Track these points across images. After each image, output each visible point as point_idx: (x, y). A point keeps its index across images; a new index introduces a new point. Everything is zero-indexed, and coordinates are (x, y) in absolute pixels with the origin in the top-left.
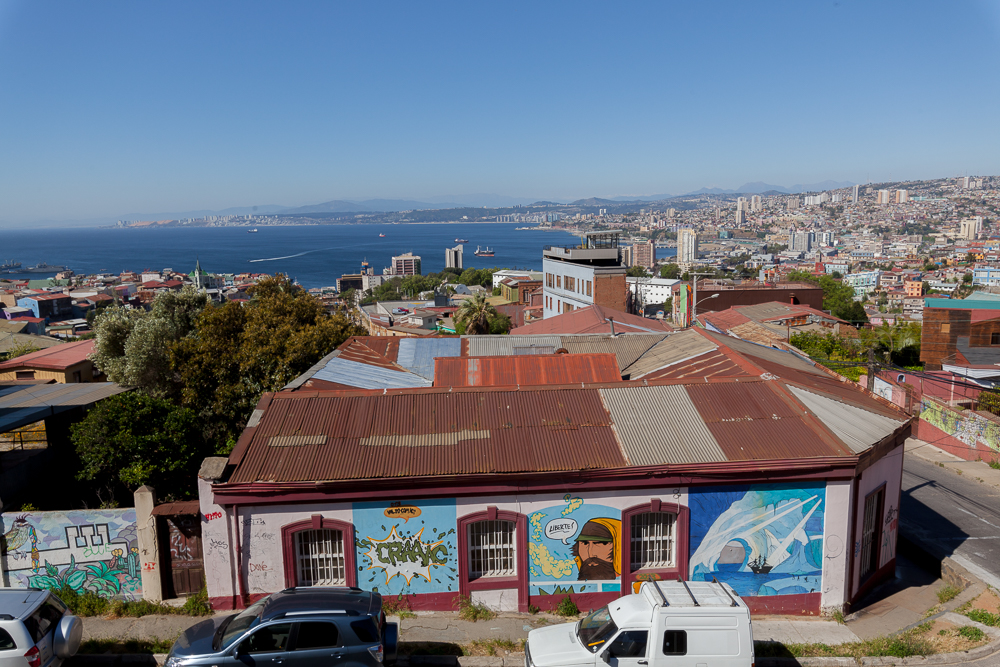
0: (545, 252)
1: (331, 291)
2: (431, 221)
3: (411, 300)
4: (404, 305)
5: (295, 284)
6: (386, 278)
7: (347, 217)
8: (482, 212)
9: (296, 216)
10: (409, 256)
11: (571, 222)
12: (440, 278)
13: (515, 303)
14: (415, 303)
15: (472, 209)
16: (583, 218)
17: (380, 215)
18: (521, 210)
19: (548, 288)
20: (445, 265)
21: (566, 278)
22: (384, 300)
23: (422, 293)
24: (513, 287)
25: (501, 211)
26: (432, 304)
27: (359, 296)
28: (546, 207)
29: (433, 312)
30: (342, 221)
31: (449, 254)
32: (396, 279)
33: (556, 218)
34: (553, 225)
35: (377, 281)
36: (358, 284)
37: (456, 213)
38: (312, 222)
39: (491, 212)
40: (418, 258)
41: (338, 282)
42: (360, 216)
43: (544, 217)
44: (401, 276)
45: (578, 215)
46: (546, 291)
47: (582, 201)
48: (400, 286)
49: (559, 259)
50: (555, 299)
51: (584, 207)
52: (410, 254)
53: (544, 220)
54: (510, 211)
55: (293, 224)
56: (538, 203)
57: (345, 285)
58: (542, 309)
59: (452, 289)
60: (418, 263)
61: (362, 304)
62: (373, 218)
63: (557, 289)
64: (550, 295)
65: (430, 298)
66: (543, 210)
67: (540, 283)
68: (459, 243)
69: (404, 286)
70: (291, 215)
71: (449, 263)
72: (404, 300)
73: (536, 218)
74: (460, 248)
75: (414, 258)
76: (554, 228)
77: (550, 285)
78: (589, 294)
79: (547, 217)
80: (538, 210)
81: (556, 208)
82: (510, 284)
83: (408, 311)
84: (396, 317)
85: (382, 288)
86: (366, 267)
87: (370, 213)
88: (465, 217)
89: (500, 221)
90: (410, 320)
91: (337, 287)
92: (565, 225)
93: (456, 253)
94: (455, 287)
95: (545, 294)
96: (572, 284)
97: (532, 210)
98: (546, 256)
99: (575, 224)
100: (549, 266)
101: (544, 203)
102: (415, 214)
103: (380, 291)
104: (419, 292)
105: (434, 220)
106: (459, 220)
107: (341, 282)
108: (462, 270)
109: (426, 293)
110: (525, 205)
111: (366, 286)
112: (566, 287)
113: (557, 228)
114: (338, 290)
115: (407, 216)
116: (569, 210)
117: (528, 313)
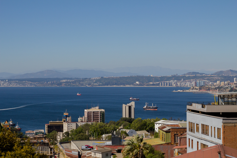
0: (188, 107)
1: (41, 133)
2: (113, 85)
3: (95, 140)
4: (90, 143)
5: (17, 127)
6: (80, 124)
7: (55, 82)
8: (149, 79)
9: (20, 81)
10: (96, 109)
11: (213, 87)
12: (117, 125)
13: (168, 144)
14: (98, 142)
15: (143, 77)
16: (222, 84)
17: (78, 81)
18: (177, 78)
19: (190, 133)
20: (122, 116)
21: (203, 125)
22: (77, 140)
23: (104, 136)
24: (167, 132)
25: (163, 79)
26: (110, 143)
27: (60, 136)
28: (195, 76)
29: (109, 149)
30: (52, 84)
31: (125, 108)
32: (87, 125)
33: (202, 84)
34: (200, 89)
35: (73, 126)
36: (60, 128)
37: (132, 79)
38: (31, 84)
39: (156, 79)
40: (103, 110)
41: (46, 126)
42: (64, 81)
43: (193, 83)
44: (90, 123)
45: (218, 82)
46: (189, 135)
47: (221, 72)
48: (88, 130)
49: (198, 112)
50: (195, 140)
51: (222, 76)
52: (97, 108)
53: (194, 85)
54: (169, 78)
55: (18, 86)
56: (189, 73)
57: (51, 128)
58: (186, 148)
59: (125, 133)
60: (103, 114)
61: (61, 143)
62: (73, 82)
63: (196, 134)
64: (191, 138)
65: (109, 139)
66: (193, 78)
67: (184, 129)
68: (132, 100)
69: (91, 130)
70: (17, 80)
71: (125, 114)
72: (91, 140)
73: (188, 84)
74: (133, 104)
75: (100, 110)
76: (201, 91)
77: (192, 131)
78: (219, 138)
79: (196, 83)
80: (189, 78)
81: (202, 77)
82: (165, 129)
83: (92, 148)
84: (83, 152)
85: (76, 131)
86: (67, 116)
87: (71, 79)
88: (137, 83)
89: (162, 85)
90: (93, 154)
91: (45, 130)
92: (209, 89)
93: (130, 107)
94: (128, 131)
95: (188, 137)
96: (207, 130)
97: (185, 78)
98: (189, 110)
99: (216, 89)
100: (191, 117)
101: (194, 73)
102: (102, 80)
103: (74, 133)
104: (102, 134)
105: (116, 84)
106: (133, 84)
107: (49, 127)
108: (133, 120)
109: (107, 135)
110: (180, 74)
111: (65, 129)
112: (203, 133)
113: (203, 91)
114: (46, 132)
115: (97, 81)
116: (211, 78)
117: (176, 151)
